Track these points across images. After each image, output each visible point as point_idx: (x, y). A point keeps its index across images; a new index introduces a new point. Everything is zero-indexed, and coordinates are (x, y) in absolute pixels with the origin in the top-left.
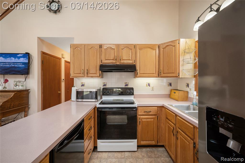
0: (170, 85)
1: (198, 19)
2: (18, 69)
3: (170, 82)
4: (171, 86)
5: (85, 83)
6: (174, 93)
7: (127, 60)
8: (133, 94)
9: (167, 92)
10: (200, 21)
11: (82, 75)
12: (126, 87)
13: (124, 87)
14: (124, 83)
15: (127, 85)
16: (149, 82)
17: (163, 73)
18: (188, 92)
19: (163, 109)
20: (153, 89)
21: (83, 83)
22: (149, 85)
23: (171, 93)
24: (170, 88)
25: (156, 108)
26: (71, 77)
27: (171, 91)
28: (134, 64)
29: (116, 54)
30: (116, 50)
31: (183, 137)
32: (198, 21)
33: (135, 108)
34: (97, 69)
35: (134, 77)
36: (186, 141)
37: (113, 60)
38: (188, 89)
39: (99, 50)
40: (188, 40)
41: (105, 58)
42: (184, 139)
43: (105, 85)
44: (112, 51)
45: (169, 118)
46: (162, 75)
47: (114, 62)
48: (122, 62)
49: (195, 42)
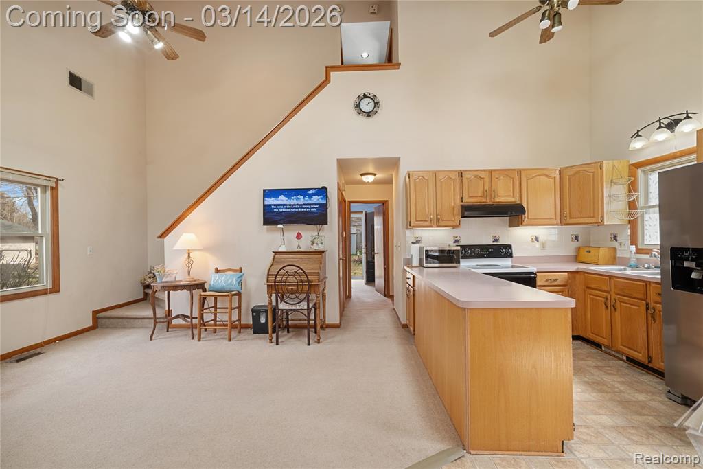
0: (576, 238)
1: (638, 132)
2: (309, 215)
3: (576, 234)
4: (578, 240)
5: (421, 238)
6: (587, 251)
7: (505, 196)
8: (511, 256)
9: (571, 252)
10: (640, 136)
11: (428, 223)
12: (496, 243)
13: (492, 243)
14: (492, 237)
15: (496, 240)
16: (536, 235)
17: (571, 218)
18: (615, 249)
19: (578, 276)
20: (543, 246)
21: (417, 238)
22: (537, 239)
23: (578, 253)
24: (576, 244)
25: (567, 274)
26: (409, 227)
27: (578, 249)
28: (518, 203)
29: (487, 187)
30: (487, 180)
31: (626, 303)
32: (638, 136)
33: (532, 273)
34: (455, 212)
35: (510, 226)
36: (632, 307)
37: (481, 196)
38: (616, 244)
39: (458, 180)
40: (616, 162)
41: (468, 194)
42: (629, 305)
43: (457, 241)
44: (481, 182)
45: (593, 286)
46: (569, 220)
47: (484, 200)
48: (497, 200)
49: (628, 166)
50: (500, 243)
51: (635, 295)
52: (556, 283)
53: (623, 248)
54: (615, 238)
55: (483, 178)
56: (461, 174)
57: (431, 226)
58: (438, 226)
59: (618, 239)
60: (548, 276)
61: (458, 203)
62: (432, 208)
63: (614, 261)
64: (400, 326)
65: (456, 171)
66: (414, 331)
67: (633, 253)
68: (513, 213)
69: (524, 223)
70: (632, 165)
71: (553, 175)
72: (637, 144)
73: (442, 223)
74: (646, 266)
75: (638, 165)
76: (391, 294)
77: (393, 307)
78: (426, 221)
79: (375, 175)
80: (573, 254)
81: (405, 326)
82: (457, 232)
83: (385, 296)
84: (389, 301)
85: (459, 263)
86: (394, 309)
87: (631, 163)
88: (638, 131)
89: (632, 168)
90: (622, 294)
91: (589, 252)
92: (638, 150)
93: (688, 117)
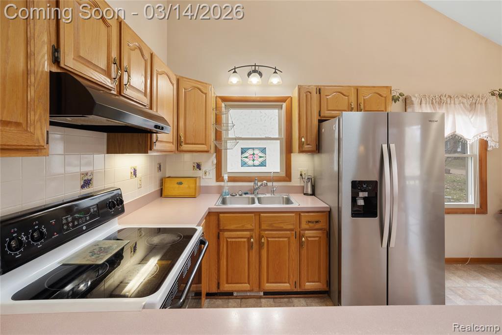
1: (235, 69)
3: (160, 162)
4: (160, 170)
6: (178, 183)
7: (137, 90)
9: (157, 186)
15: (86, 183)
22: (135, 173)
23: (164, 186)
24: (160, 175)
27: (162, 182)
29: (114, 53)
32: (235, 72)
36: (281, 239)
38: (200, 173)
40: (213, 90)
42: (277, 239)
45: (232, 227)
49: (216, 97)
50: (93, 187)
51: (285, 227)
53: (207, 177)
54: (199, 166)
59: (202, 168)
67: (226, 181)
69: (154, 148)
70: (221, 97)
72: (234, 79)
74: (240, 193)
75: (224, 99)
80: (157, 189)
87: (217, 95)
89: (219, 100)
90: (271, 228)
91: (180, 183)
92: (233, 85)
93: (275, 72)
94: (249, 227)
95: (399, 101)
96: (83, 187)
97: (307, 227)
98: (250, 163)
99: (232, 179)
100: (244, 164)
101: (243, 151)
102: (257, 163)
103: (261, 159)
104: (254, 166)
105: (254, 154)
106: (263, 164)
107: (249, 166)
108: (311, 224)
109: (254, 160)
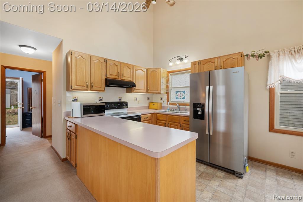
0: (149, 99)
3: (148, 97)
5: (78, 97)
7: (126, 77)
8: (127, 107)
11: (85, 88)
12: (120, 101)
13: (118, 101)
14: (118, 98)
15: (120, 100)
17: (150, 90)
18: (161, 103)
20: (139, 102)
21: (75, 97)
22: (136, 99)
26: (71, 90)
27: (149, 104)
28: (132, 81)
29: (119, 71)
30: (119, 67)
31: (173, 125)
32: (171, 61)
33: (139, 116)
34: (102, 83)
35: (126, 93)
36: (175, 126)
37: (116, 75)
38: (162, 101)
39: (104, 63)
40: (164, 69)
41: (110, 73)
43: (101, 100)
44: (116, 67)
45: (160, 119)
46: (149, 91)
47: (117, 77)
48: (123, 78)
49: (167, 72)
50: (122, 101)
51: (176, 122)
52: (147, 119)
53: (164, 103)
54: (162, 99)
55: (117, 66)
56: (106, 61)
57: (87, 90)
58: (91, 90)
59: (163, 99)
60: (144, 116)
61: (104, 78)
62: (88, 78)
63: (161, 108)
64: (60, 160)
65: (103, 58)
66: (76, 164)
67: (168, 105)
68: (129, 86)
69: (134, 91)
70: (168, 72)
71: (144, 71)
72: (171, 64)
73: (94, 88)
74: (173, 109)
75: (170, 72)
76: (48, 134)
77: (50, 145)
78: (84, 86)
79: (35, 49)
80: (147, 106)
81: (65, 160)
82: (101, 95)
83: (42, 137)
84: (46, 141)
85: (105, 113)
86: (52, 147)
87: (168, 71)
88: (171, 59)
89: (168, 73)
90: (171, 121)
91: (154, 104)
92: (171, 66)
93: (186, 58)
94: (165, 120)
95: (264, 56)
96: (119, 100)
97: (184, 122)
98: (179, 98)
99: (172, 104)
100: (177, 98)
101: (177, 92)
102: (182, 98)
103: (183, 96)
104: (180, 99)
105: (180, 94)
106: (184, 98)
107: (178, 99)
108: (186, 122)
109: (180, 96)
